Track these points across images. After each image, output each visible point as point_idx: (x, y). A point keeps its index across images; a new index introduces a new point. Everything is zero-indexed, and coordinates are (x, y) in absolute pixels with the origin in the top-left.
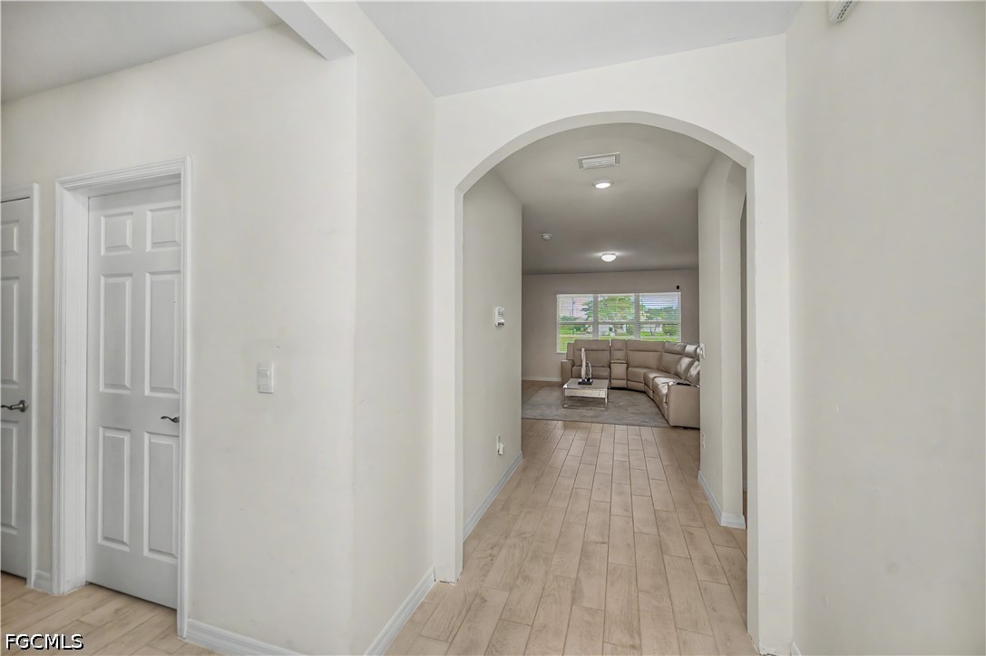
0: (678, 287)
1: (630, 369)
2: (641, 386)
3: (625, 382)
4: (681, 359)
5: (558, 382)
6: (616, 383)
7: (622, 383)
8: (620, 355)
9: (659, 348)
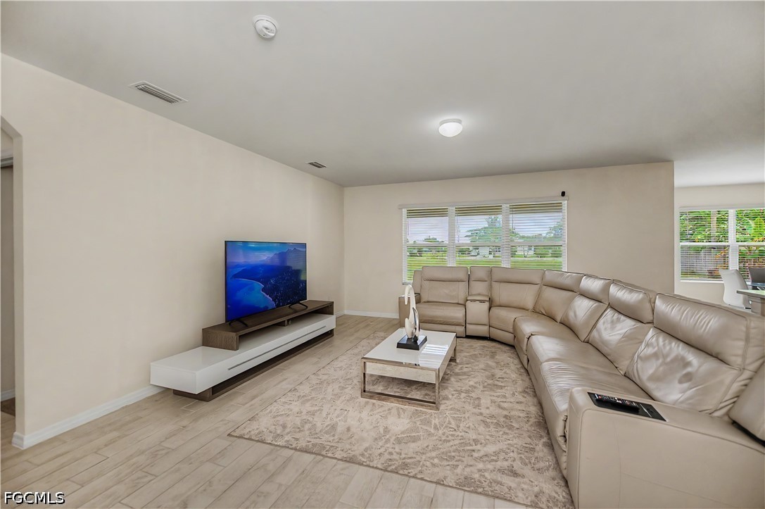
0: (563, 194)
1: (493, 309)
2: (508, 337)
3: (486, 328)
4: (571, 300)
5: (390, 320)
6: (472, 329)
7: (483, 330)
8: (480, 288)
9: (536, 279)
